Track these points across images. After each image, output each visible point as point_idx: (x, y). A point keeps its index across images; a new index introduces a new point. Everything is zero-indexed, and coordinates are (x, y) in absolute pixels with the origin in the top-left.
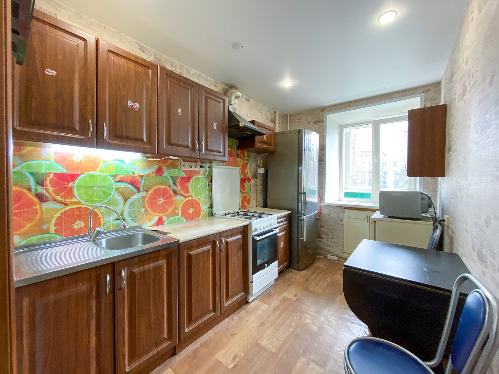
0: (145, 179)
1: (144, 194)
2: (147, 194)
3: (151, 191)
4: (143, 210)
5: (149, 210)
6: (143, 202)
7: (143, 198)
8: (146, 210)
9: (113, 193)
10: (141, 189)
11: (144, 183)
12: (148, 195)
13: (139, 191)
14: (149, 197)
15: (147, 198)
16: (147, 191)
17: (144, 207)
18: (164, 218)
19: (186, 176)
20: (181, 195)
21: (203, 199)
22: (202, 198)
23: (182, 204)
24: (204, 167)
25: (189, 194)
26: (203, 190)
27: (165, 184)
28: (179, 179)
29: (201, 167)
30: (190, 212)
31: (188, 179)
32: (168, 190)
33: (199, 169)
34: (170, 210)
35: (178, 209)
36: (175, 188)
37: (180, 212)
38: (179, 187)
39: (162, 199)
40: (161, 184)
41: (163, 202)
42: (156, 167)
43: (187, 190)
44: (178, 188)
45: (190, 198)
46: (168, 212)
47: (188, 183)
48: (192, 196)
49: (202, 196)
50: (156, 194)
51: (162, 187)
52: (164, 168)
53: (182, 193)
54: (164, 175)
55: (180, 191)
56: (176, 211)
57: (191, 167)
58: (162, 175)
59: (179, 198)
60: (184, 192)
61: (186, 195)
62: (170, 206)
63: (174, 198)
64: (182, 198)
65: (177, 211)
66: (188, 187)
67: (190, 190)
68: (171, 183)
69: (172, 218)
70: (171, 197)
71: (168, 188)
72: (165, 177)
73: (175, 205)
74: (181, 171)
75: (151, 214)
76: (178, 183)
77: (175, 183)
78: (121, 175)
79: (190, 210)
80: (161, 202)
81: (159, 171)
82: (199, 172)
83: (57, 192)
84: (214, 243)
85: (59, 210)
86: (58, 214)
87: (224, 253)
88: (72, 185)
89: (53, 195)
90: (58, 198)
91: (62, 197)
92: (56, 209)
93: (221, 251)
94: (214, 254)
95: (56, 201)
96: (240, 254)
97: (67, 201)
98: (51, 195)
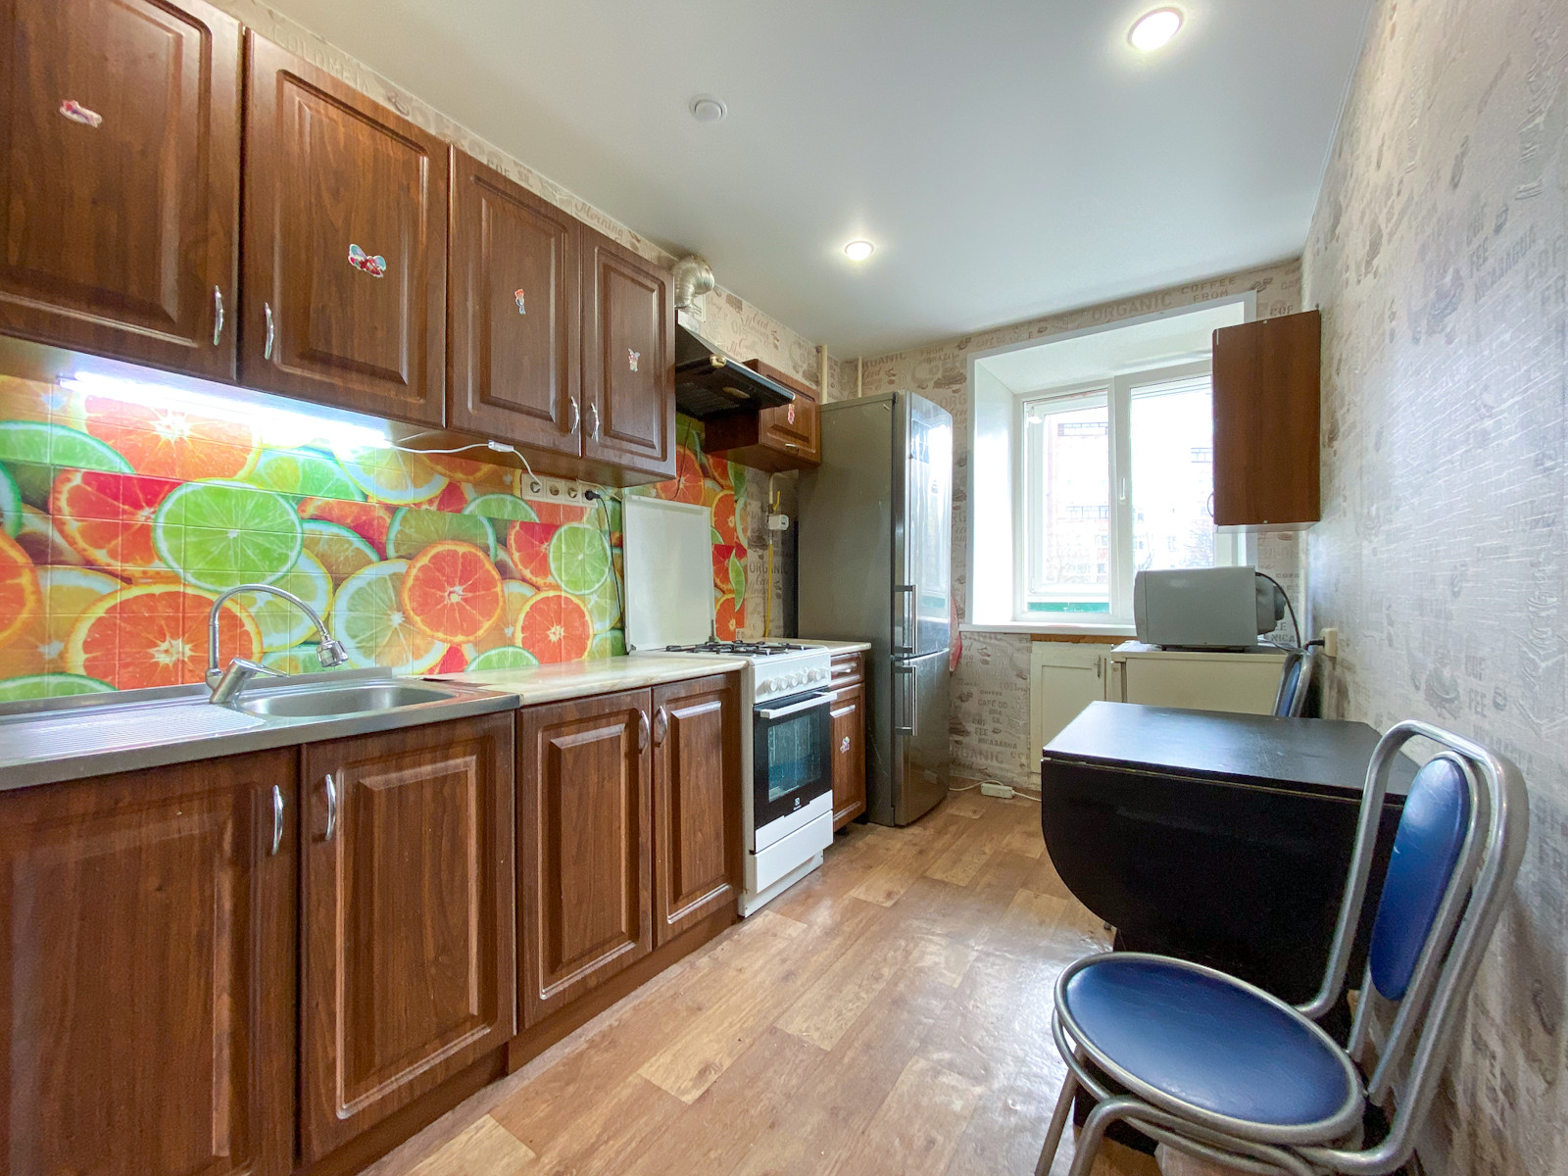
0: (405, 519)
1: (400, 566)
2: (410, 568)
3: (424, 560)
4: (397, 619)
5: (418, 619)
6: (398, 594)
7: (398, 579)
8: (407, 619)
9: (293, 555)
10: (391, 551)
11: (401, 532)
12: (414, 572)
13: (383, 557)
14: (416, 578)
15: (410, 582)
16: (410, 557)
17: (400, 608)
18: (468, 651)
19: (538, 521)
20: (524, 580)
21: (594, 598)
22: (591, 597)
23: (527, 608)
24: (598, 497)
25: (550, 579)
26: (594, 568)
27: (470, 541)
28: (518, 528)
29: (589, 495)
30: (553, 638)
31: (548, 530)
32: (477, 560)
33: (580, 501)
34: (487, 625)
35: (514, 626)
36: (502, 555)
37: (519, 636)
38: (517, 555)
39: (458, 589)
40: (456, 539)
41: (466, 600)
42: (439, 484)
43: (543, 568)
44: (514, 558)
45: (551, 594)
46: (481, 633)
47: (546, 544)
48: (557, 587)
49: (593, 590)
50: (440, 570)
51: (462, 549)
52: (468, 490)
53: (527, 573)
54: (467, 511)
55: (520, 567)
56: (506, 631)
57: (556, 492)
58: (459, 511)
59: (515, 588)
60: (532, 573)
61: (539, 581)
62: (488, 615)
63: (498, 589)
64: (527, 590)
65: (508, 631)
66: (545, 557)
67: (553, 566)
68: (491, 540)
69: (493, 652)
70: (489, 584)
71: (480, 554)
72: (471, 517)
73: (504, 610)
74: (523, 504)
75: (424, 634)
76: (512, 542)
77: (502, 541)
78: (321, 499)
79: (553, 630)
80: (455, 598)
81: (451, 498)
82: (582, 510)
83: (99, 537)
84: (633, 718)
85: (102, 598)
86: (100, 611)
87: (664, 752)
88: (148, 518)
89: (81, 543)
90: (101, 556)
91: (113, 554)
92: (90, 591)
93: (654, 744)
94: (633, 752)
95: (89, 564)
96: (716, 761)
97: (133, 569)
98: (72, 543)
